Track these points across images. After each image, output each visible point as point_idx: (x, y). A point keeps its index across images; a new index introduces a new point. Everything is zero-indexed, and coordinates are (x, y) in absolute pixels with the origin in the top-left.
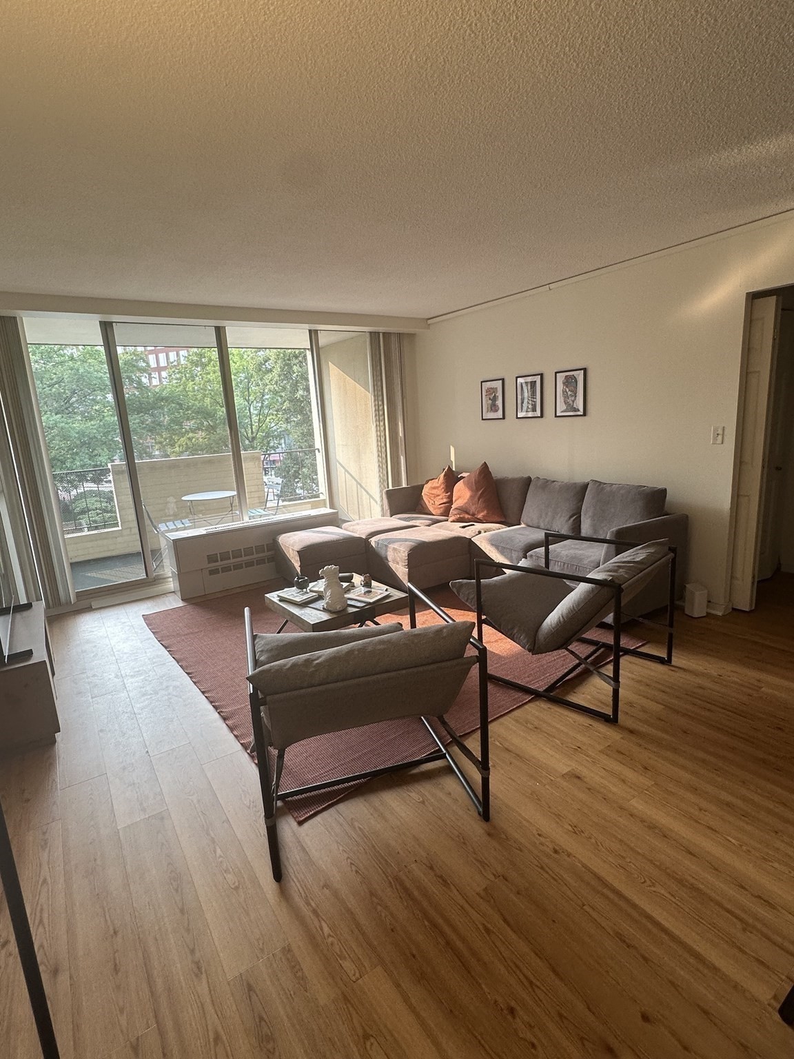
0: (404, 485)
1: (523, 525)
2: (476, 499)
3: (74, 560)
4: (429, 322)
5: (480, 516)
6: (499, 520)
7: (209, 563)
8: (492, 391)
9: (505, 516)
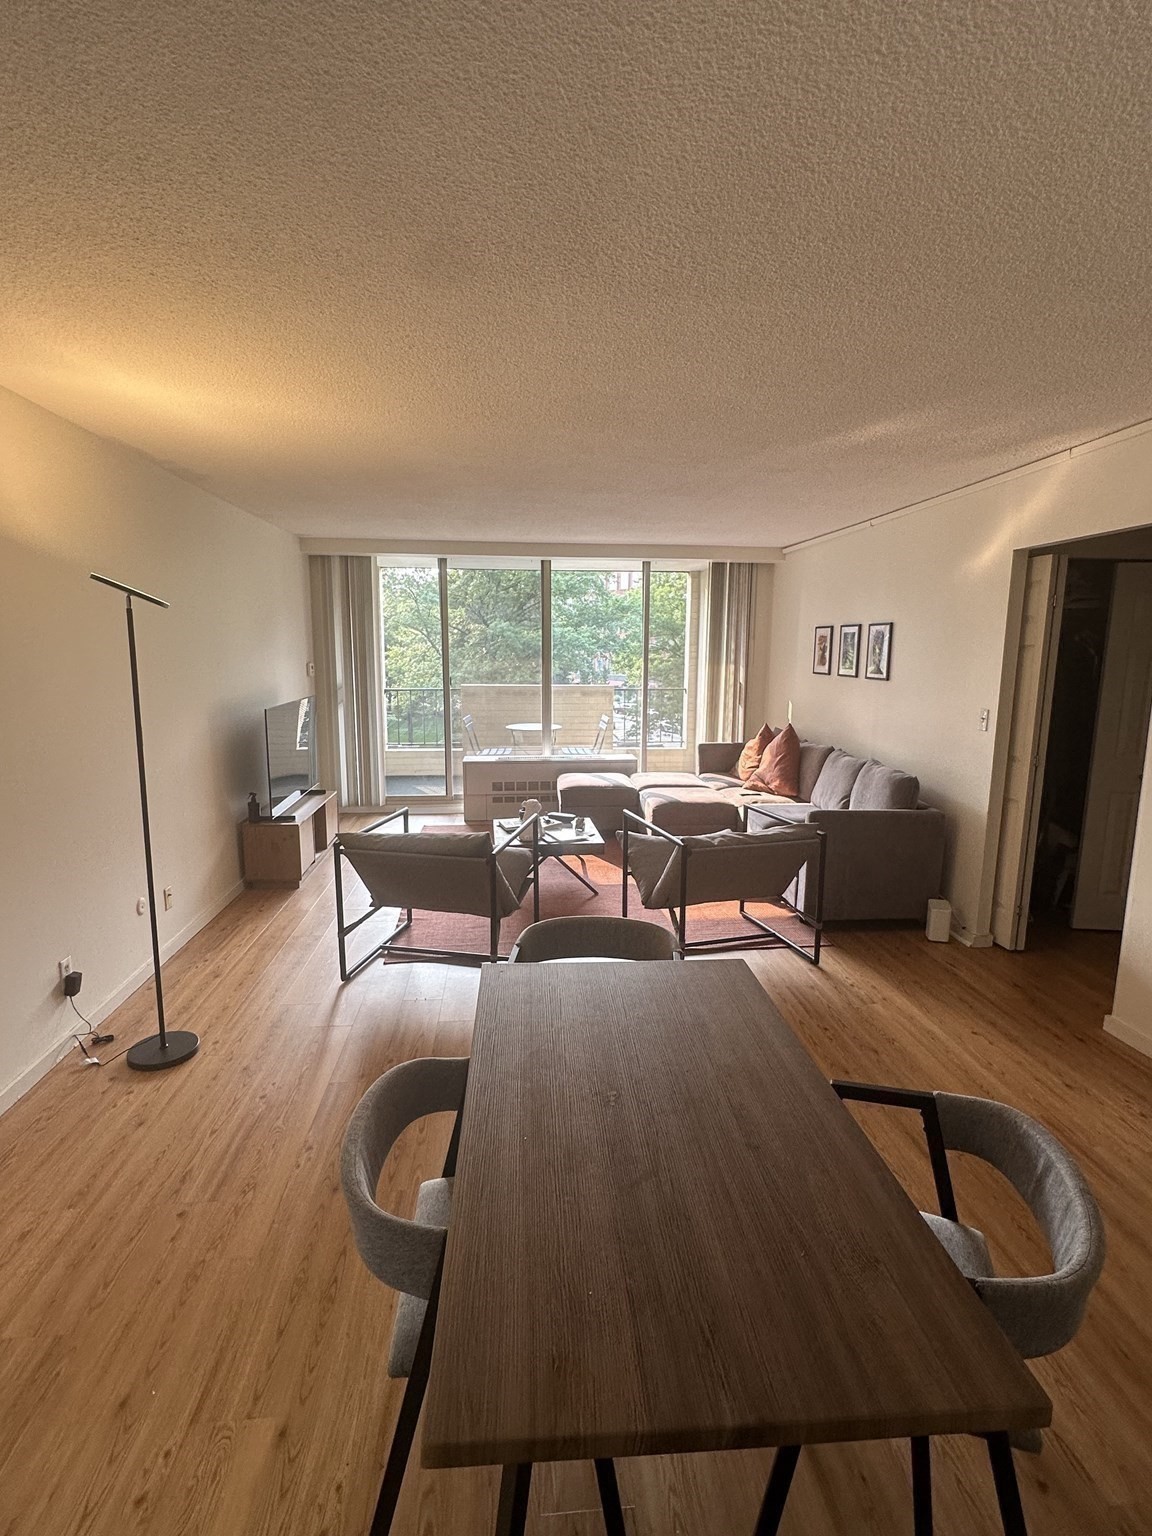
0: (720, 741)
1: (811, 804)
2: (773, 765)
3: (390, 774)
4: (785, 551)
5: (772, 786)
6: (790, 794)
7: (494, 790)
8: (823, 638)
9: (799, 790)
